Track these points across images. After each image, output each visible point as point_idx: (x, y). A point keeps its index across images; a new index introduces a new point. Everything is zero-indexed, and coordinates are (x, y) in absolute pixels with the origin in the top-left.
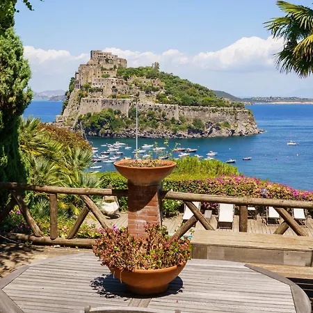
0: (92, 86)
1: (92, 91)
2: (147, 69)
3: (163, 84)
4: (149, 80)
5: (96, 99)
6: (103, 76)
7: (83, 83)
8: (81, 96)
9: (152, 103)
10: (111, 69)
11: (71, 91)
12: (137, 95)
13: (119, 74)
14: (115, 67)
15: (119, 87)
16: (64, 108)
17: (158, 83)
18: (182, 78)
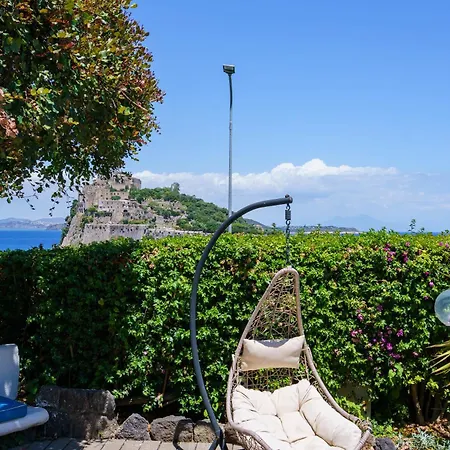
0: (99, 210)
1: (98, 215)
2: (165, 190)
3: (185, 207)
4: (168, 203)
5: (103, 225)
6: (112, 198)
7: (87, 206)
8: (85, 221)
9: (172, 230)
10: (122, 190)
11: (72, 216)
12: (154, 220)
13: (132, 196)
14: (127, 188)
15: (132, 211)
16: (64, 236)
17: (178, 206)
18: (206, 201)
